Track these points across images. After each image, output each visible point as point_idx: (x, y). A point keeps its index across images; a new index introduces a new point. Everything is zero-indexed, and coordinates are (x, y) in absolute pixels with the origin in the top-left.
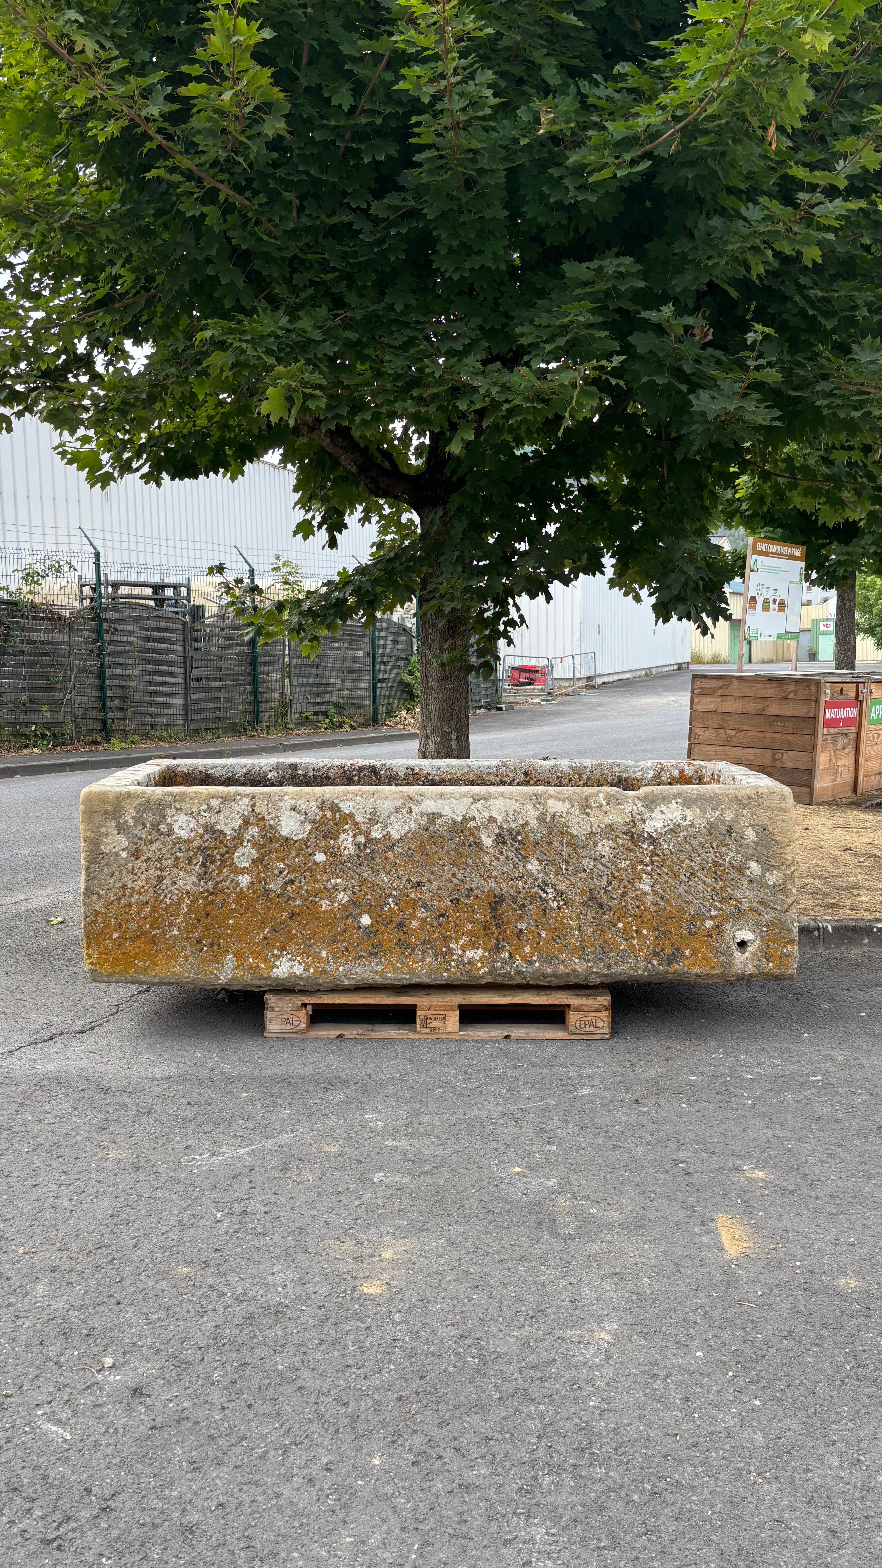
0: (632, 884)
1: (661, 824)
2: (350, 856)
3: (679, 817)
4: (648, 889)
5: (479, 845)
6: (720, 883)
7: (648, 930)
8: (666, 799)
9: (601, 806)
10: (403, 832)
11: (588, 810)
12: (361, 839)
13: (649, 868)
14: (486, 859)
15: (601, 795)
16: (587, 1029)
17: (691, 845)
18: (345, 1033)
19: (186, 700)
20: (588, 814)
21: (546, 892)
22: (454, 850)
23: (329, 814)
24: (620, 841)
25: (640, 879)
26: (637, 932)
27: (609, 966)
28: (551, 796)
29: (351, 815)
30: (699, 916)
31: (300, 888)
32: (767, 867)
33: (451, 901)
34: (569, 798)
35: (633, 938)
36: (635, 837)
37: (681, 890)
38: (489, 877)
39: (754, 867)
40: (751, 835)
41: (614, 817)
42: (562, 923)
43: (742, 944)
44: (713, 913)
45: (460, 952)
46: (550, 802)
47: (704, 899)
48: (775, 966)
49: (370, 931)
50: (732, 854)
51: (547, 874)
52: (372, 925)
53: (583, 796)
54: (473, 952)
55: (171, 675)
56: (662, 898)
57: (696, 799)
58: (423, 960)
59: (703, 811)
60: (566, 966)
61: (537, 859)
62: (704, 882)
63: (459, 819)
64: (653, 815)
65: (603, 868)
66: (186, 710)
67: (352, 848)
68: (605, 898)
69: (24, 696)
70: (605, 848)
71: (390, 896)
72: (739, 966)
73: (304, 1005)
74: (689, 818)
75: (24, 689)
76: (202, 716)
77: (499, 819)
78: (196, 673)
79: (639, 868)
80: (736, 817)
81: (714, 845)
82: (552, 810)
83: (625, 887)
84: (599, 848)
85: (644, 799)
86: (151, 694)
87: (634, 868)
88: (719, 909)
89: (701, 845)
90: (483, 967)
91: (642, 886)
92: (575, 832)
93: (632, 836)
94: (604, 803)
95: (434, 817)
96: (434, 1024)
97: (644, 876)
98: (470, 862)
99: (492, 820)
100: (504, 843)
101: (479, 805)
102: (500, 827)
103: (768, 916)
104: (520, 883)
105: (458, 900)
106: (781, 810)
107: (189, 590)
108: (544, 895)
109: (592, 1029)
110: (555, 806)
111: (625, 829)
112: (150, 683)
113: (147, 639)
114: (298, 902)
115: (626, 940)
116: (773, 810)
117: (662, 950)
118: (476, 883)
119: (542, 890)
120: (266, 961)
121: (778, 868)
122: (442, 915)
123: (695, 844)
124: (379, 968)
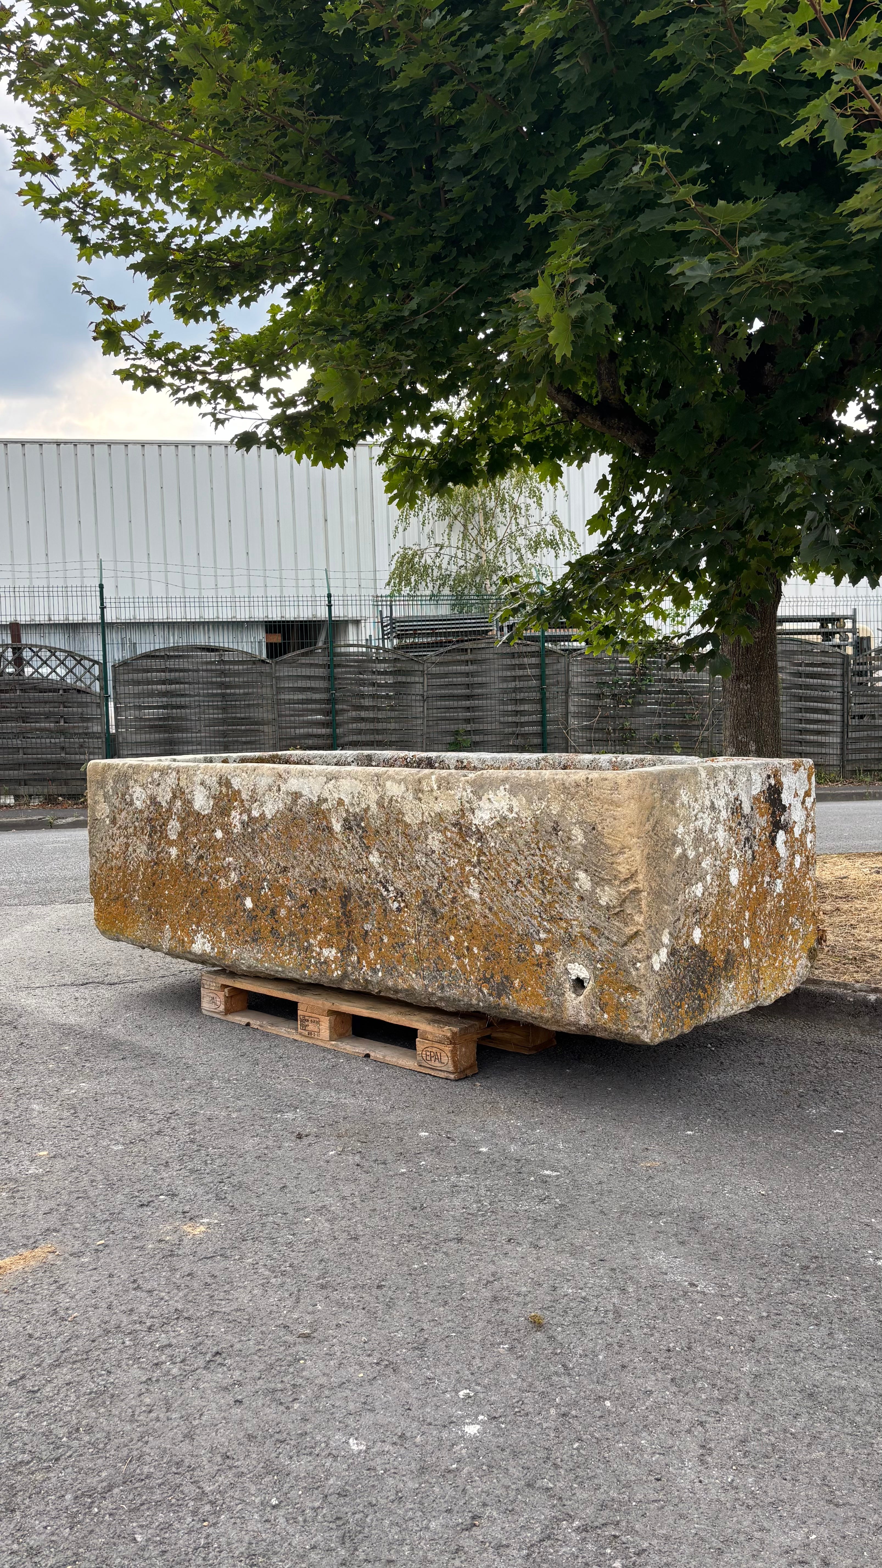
0: (461, 887)
1: (488, 817)
2: (238, 834)
3: (506, 807)
4: (476, 896)
5: (330, 829)
6: (548, 897)
7: (478, 948)
8: (494, 785)
9: (432, 790)
10: (274, 812)
11: (420, 795)
12: (245, 817)
13: (477, 870)
14: (336, 846)
15: (433, 777)
16: (433, 1063)
17: (517, 844)
18: (251, 1022)
19: (843, 738)
20: (420, 799)
21: (387, 890)
22: (312, 834)
23: (224, 790)
24: (449, 834)
25: (468, 882)
26: (468, 949)
27: (442, 988)
28: (389, 778)
29: (239, 792)
30: (527, 939)
31: (207, 864)
32: (598, 881)
33: (310, 891)
34: (404, 780)
35: (464, 956)
36: (463, 829)
37: (508, 902)
38: (339, 867)
39: (583, 880)
40: (578, 836)
41: (445, 805)
42: (400, 929)
43: (579, 983)
44: (543, 936)
45: (318, 949)
46: (389, 784)
47: (532, 915)
48: (611, 1019)
49: (253, 917)
50: (559, 859)
51: (386, 869)
52: (253, 910)
53: (416, 777)
54: (328, 950)
55: (826, 712)
56: (490, 909)
57: (523, 786)
58: (290, 953)
59: (530, 801)
60: (405, 981)
61: (378, 850)
62: (531, 893)
63: (315, 800)
64: (481, 803)
65: (433, 866)
66: (842, 749)
67: (239, 826)
68: (437, 904)
69: (657, 733)
70: (434, 841)
71: (265, 879)
72: (571, 1011)
73: (224, 986)
74: (516, 809)
75: (659, 726)
76: (863, 756)
77: (347, 801)
78: (856, 709)
79: (467, 869)
80: (562, 811)
81: (541, 845)
82: (389, 794)
83: (455, 891)
84: (430, 841)
85: (472, 783)
86: (801, 732)
87: (462, 869)
88: (549, 931)
89: (527, 843)
90: (336, 969)
91: (470, 892)
92: (408, 821)
93: (461, 829)
94: (435, 787)
95: (297, 796)
96: (311, 1027)
97: (472, 879)
98: (324, 848)
99: (340, 802)
100: (350, 829)
101: (330, 785)
102: (347, 811)
103: (603, 948)
104: (364, 877)
105: (316, 890)
106: (612, 802)
107: (854, 622)
108: (385, 893)
109: (437, 1064)
110: (394, 789)
111: (454, 819)
112: (801, 721)
113: (799, 675)
114: (206, 879)
115: (458, 958)
116: (603, 803)
117: (492, 977)
118: (329, 873)
119: (384, 887)
120: (188, 935)
121: (609, 882)
122: (303, 906)
123: (521, 842)
124: (260, 956)
